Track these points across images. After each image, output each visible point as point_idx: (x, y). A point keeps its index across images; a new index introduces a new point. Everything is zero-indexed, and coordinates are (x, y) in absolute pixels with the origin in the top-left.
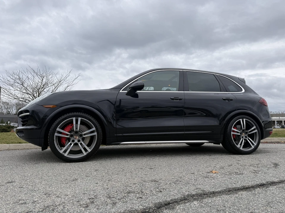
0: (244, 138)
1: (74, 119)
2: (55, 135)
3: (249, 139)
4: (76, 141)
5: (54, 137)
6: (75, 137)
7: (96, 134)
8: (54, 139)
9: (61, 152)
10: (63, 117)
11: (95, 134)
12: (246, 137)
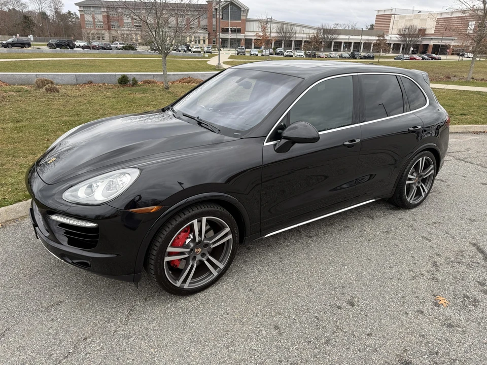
0: (417, 184)
1: (195, 222)
2: (165, 261)
3: (422, 186)
4: (199, 257)
5: (165, 265)
6: (196, 250)
7: (232, 237)
8: (165, 268)
9: (178, 284)
10: (174, 223)
11: (230, 237)
12: (419, 183)
